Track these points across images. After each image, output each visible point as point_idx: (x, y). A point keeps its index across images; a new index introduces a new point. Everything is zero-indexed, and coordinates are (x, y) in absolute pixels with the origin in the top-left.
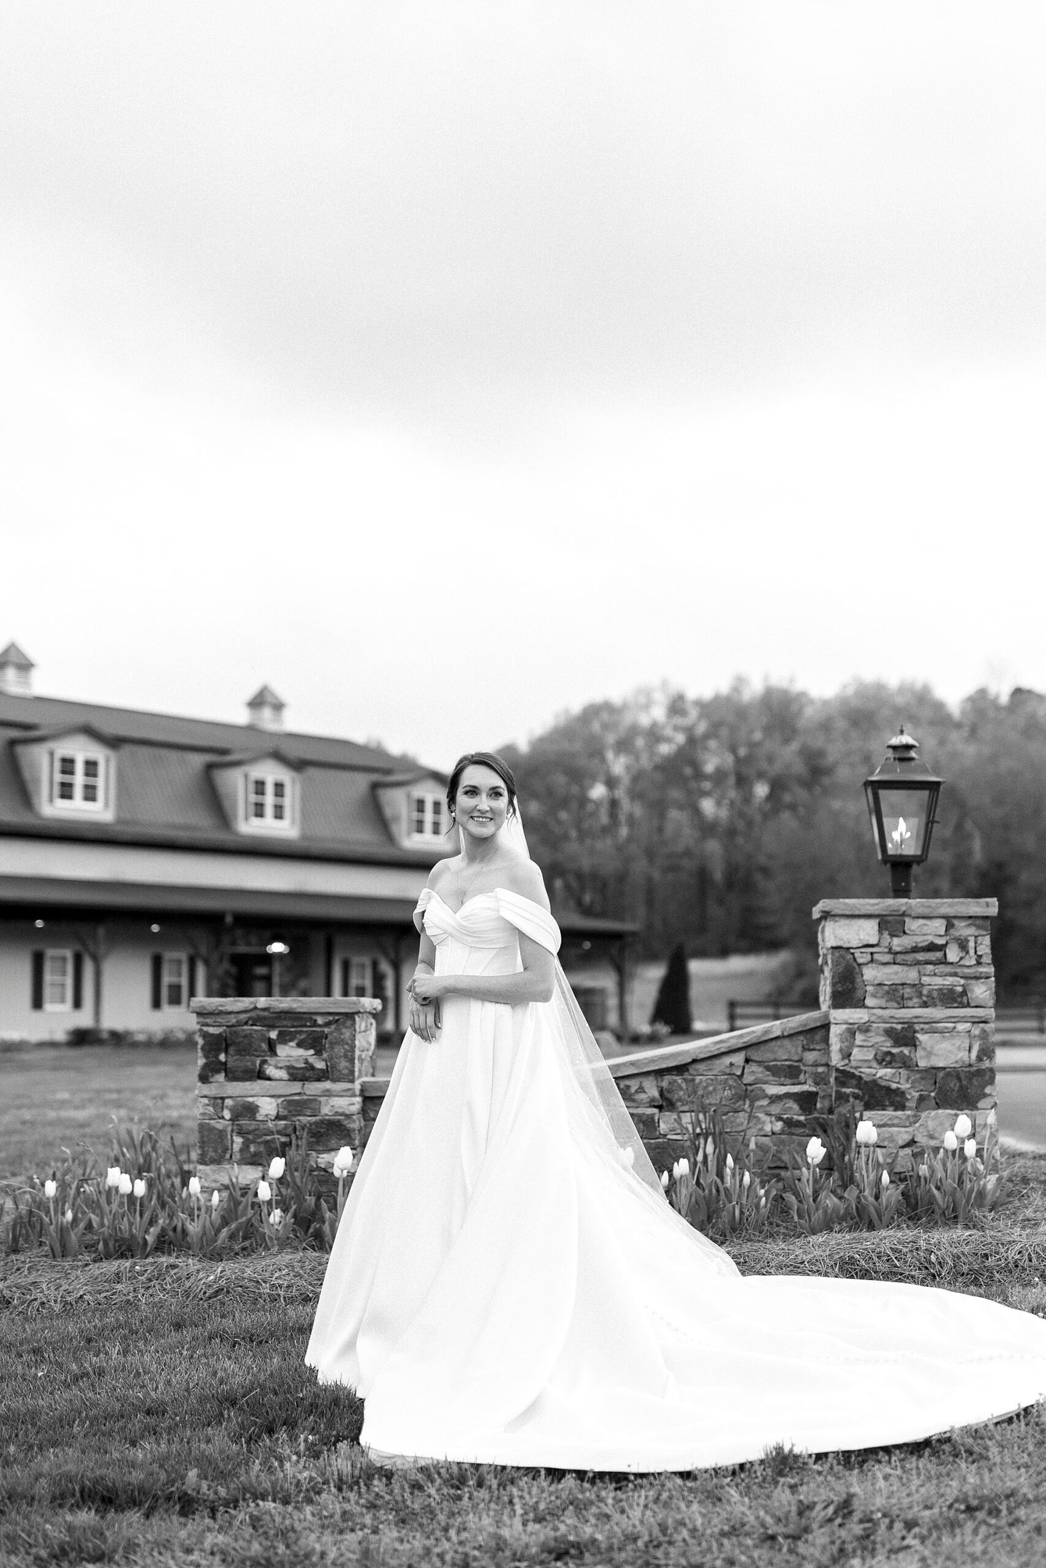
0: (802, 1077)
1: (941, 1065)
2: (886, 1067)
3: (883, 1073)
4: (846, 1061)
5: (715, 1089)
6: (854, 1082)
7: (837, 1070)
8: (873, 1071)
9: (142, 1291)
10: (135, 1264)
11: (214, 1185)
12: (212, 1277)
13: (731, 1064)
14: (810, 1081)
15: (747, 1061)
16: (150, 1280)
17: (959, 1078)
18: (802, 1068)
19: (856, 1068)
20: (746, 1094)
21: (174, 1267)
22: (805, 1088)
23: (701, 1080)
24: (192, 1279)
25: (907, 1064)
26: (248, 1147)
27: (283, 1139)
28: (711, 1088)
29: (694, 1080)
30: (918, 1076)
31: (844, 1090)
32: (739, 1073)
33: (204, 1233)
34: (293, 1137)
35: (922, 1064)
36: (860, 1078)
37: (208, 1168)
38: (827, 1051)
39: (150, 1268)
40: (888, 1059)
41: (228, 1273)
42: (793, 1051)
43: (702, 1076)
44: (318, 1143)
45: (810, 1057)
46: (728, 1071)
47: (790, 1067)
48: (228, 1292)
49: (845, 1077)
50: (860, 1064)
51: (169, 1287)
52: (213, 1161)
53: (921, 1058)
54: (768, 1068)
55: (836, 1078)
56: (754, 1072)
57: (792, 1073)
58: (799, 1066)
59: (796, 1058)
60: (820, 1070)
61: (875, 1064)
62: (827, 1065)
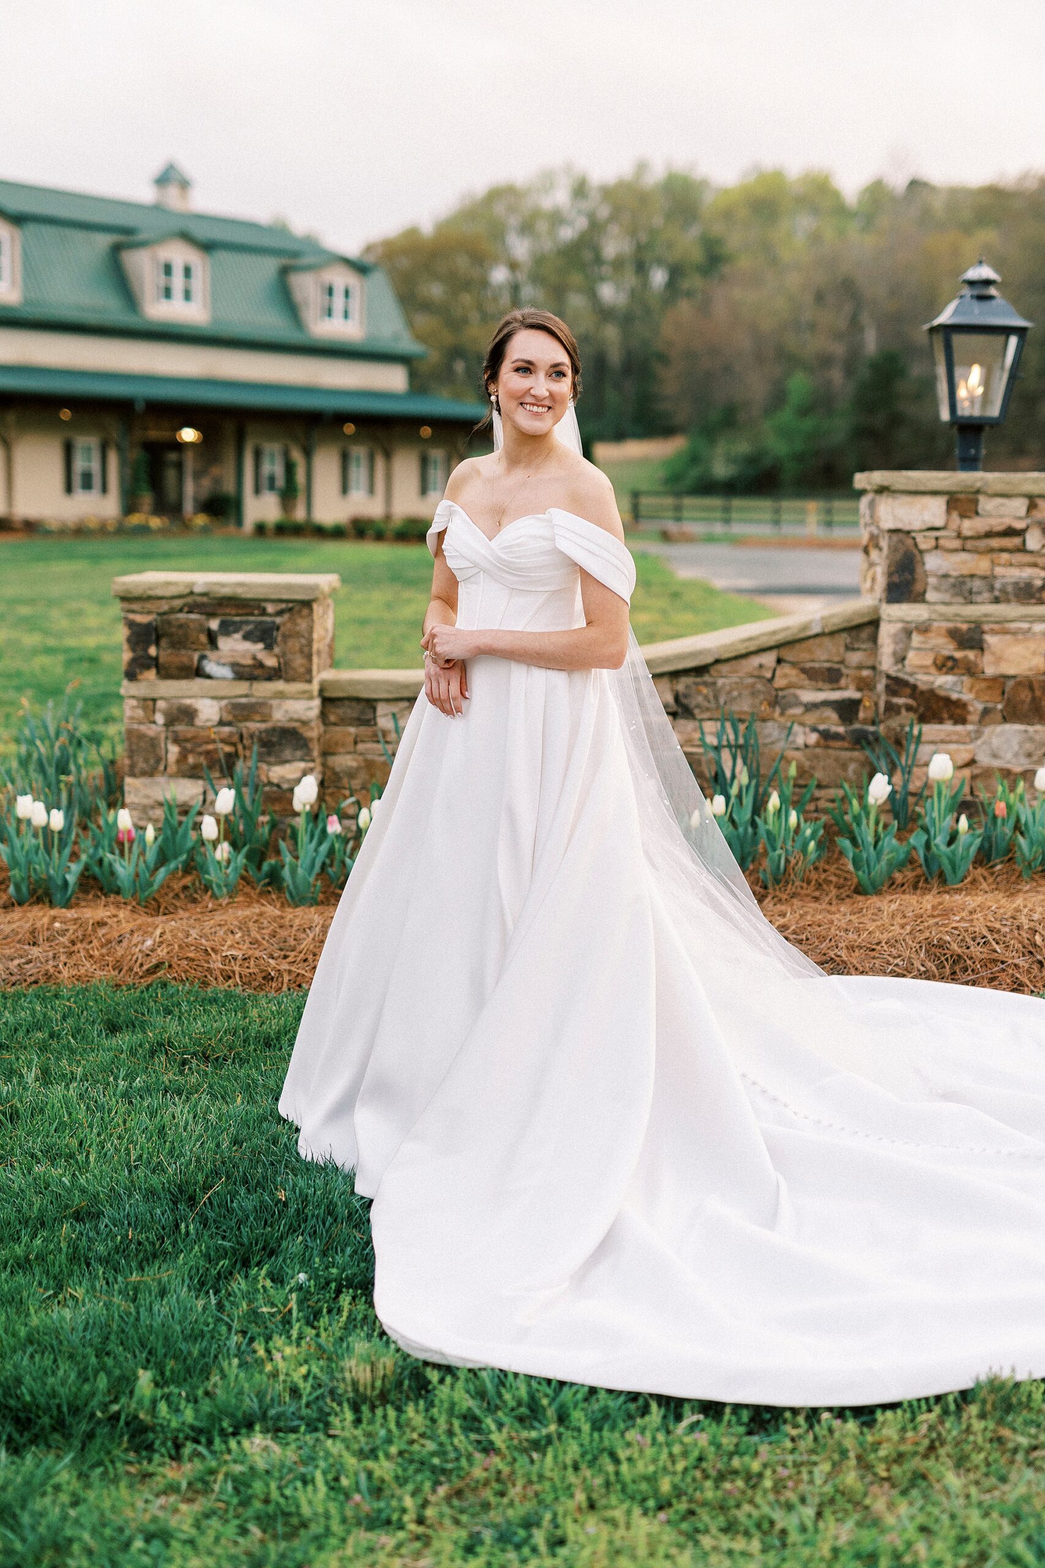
0: (843, 682)
1: (1012, 672)
2: (946, 673)
3: (944, 682)
4: (899, 666)
5: (741, 694)
6: (908, 691)
7: (888, 677)
8: (933, 679)
9: (63, 958)
10: (54, 919)
11: (148, 803)
12: (149, 943)
13: (761, 666)
14: (851, 686)
15: (779, 661)
16: (73, 943)
17: (1031, 689)
18: (843, 668)
19: (911, 674)
20: (777, 700)
21: (101, 924)
22: (846, 694)
23: (724, 684)
24: (125, 944)
25: (971, 670)
26: (186, 757)
27: (228, 749)
28: (736, 693)
29: (716, 685)
30: (983, 684)
31: (894, 700)
32: (769, 675)
33: (136, 876)
34: (240, 747)
35: (990, 671)
36: (916, 686)
37: (138, 782)
38: (875, 651)
39: (72, 928)
40: (950, 664)
41: (168, 936)
42: (835, 650)
43: (725, 679)
44: (270, 753)
45: (855, 658)
46: (756, 673)
47: (829, 668)
48: (170, 966)
49: (896, 685)
50: (916, 670)
51: (96, 953)
52: (144, 774)
53: (989, 664)
54: (804, 671)
55: (886, 686)
56: (787, 675)
57: (832, 677)
58: (839, 670)
59: (837, 659)
60: (865, 673)
61: (933, 670)
62: (874, 668)
